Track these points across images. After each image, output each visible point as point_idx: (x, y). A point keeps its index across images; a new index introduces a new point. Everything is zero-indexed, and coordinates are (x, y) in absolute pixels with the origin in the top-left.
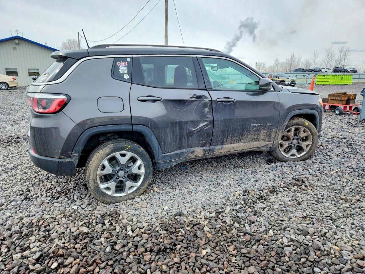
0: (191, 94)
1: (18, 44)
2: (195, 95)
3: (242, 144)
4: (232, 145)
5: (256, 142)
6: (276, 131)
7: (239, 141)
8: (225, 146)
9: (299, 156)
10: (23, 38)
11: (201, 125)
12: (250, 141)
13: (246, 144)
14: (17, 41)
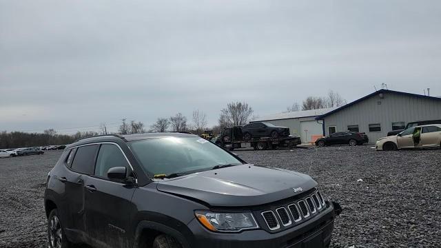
1: (383, 98)
14: (381, 95)
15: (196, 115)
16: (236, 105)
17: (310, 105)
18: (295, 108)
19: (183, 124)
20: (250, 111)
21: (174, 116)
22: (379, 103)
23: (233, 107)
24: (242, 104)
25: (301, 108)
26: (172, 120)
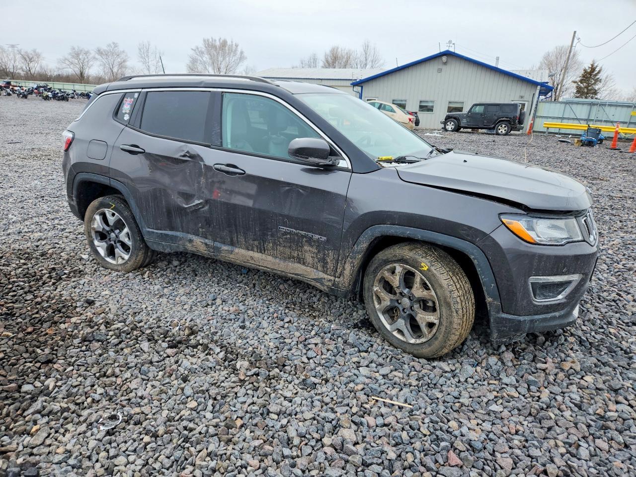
0: (183, 151)
1: (445, 63)
2: (188, 152)
3: (270, 258)
4: (251, 253)
5: (299, 265)
6: (336, 257)
7: (262, 250)
8: (236, 250)
9: (412, 341)
10: (454, 53)
11: (197, 202)
12: (285, 259)
13: (277, 260)
14: (444, 58)
15: (144, 52)
16: (218, 43)
17: (334, 60)
18: (312, 62)
19: (121, 65)
20: (242, 58)
21: (104, 47)
22: (440, 71)
23: (214, 47)
24: (229, 43)
25: (321, 64)
26: (100, 52)
